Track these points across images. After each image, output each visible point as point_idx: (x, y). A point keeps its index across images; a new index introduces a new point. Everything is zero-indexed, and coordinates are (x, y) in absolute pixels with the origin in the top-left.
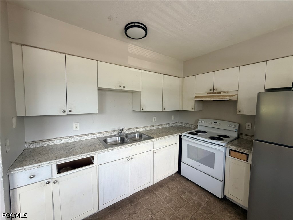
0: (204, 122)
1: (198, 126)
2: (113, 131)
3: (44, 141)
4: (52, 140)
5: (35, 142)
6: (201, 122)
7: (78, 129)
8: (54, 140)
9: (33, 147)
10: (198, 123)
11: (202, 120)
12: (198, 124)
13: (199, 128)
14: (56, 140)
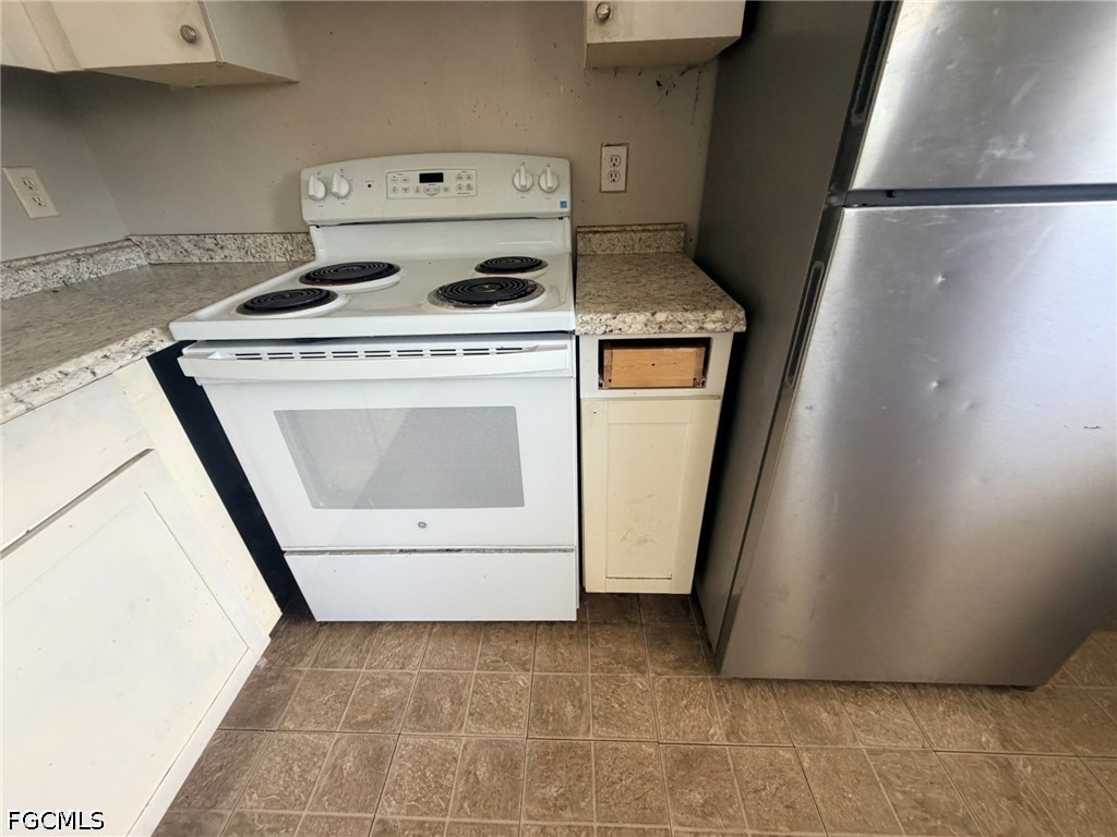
0: (344, 190)
1: (313, 230)
6: (328, 191)
10: (305, 203)
11: (326, 170)
12: (307, 217)
13: (330, 250)
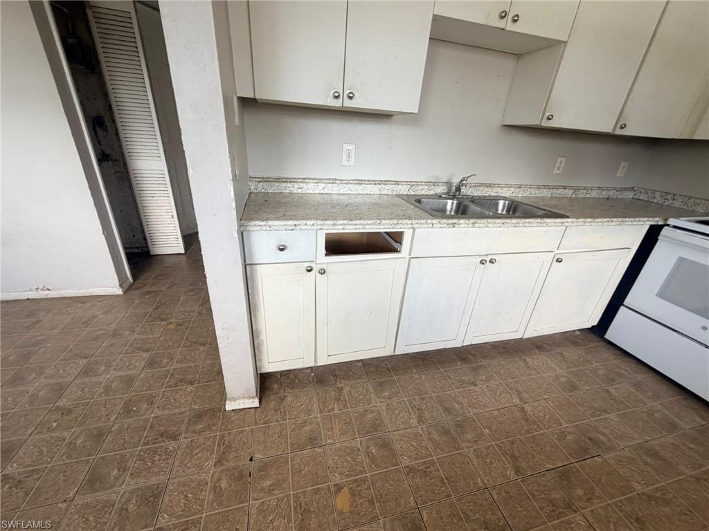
2: (435, 184)
3: (282, 182)
4: (299, 181)
5: (267, 180)
7: (352, 163)
8: (301, 182)
9: (263, 190)
14: (306, 183)
